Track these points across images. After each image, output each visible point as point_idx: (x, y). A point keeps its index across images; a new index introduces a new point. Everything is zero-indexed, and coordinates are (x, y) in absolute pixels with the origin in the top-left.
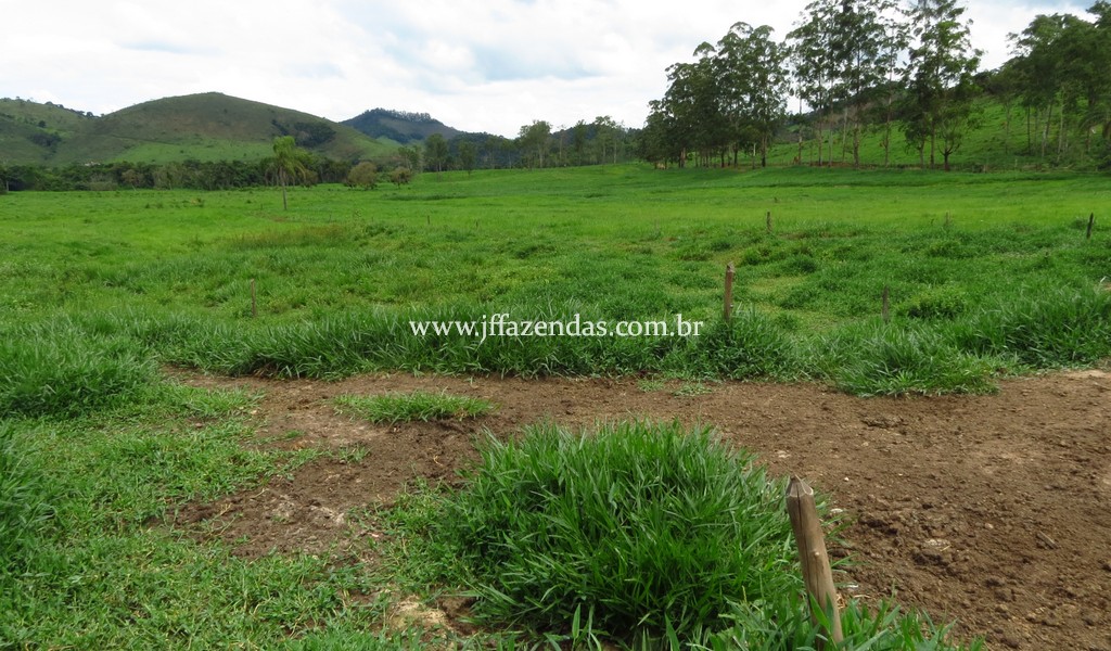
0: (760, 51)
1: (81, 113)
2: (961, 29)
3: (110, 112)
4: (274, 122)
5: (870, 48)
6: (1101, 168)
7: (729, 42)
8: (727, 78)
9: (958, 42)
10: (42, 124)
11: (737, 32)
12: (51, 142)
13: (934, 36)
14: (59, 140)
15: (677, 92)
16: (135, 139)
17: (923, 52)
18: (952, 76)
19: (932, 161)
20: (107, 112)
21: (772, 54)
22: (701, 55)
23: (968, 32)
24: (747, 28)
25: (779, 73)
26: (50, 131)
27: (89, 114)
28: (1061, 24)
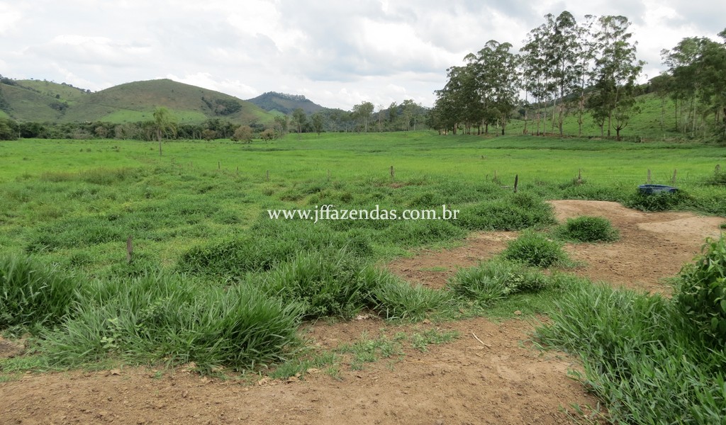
0: (503, 59)
1: (83, 90)
2: (629, 47)
3: (100, 90)
4: (203, 99)
5: (571, 58)
6: (719, 141)
7: (485, 53)
8: (483, 77)
9: (628, 56)
10: (58, 97)
11: (490, 47)
12: (62, 108)
13: (611, 51)
14: (67, 106)
15: (452, 85)
16: (115, 107)
17: (603, 61)
18: (624, 78)
19: (609, 134)
20: (99, 90)
21: (511, 62)
22: (467, 62)
23: (634, 49)
24: (497, 45)
25: (515, 74)
26: (62, 101)
27: (88, 91)
28: (699, 45)
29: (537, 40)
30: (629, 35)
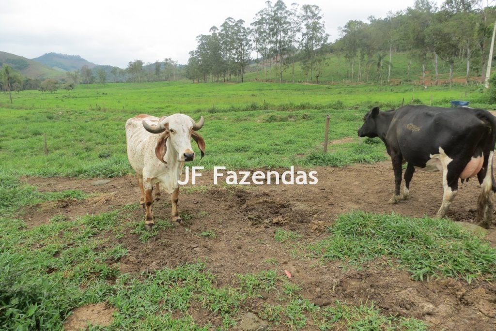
15: (202, 48)
19: (311, 80)
29: (263, 18)
30: (320, 18)
